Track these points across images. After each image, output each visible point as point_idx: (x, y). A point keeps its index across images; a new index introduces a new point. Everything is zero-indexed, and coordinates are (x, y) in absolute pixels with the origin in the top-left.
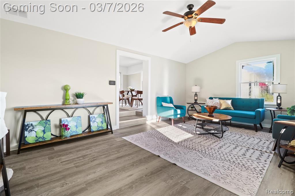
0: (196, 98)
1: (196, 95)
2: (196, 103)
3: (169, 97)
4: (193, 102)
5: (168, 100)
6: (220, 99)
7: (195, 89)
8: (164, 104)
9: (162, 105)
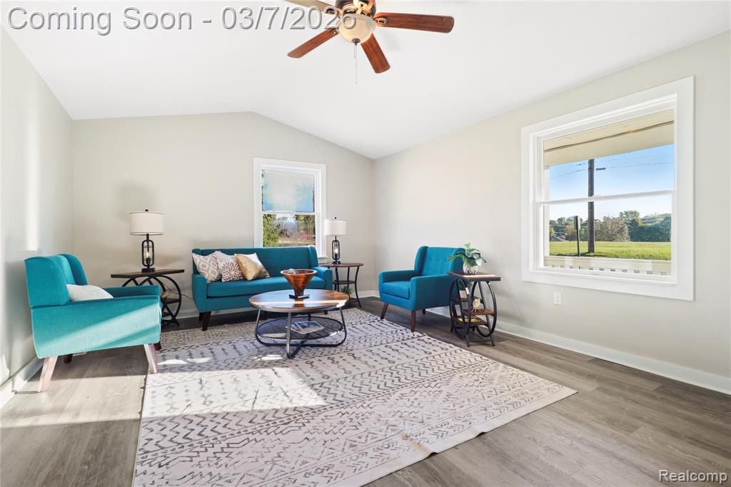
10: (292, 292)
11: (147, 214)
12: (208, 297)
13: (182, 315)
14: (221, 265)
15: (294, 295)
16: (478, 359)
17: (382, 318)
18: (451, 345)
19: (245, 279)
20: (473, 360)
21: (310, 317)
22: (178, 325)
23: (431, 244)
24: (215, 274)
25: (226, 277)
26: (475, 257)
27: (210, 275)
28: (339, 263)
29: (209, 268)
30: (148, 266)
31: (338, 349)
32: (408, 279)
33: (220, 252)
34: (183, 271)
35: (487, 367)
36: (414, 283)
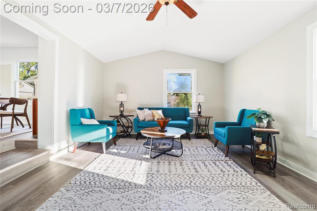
0: (122, 109)
1: (122, 105)
2: (122, 115)
3: (89, 109)
4: (118, 114)
5: (88, 113)
6: (150, 109)
7: (122, 97)
8: (85, 121)
9: (82, 124)
10: (160, 128)
11: (122, 94)
12: (138, 127)
13: (133, 132)
14: (146, 114)
15: (160, 129)
16: (254, 184)
17: (215, 146)
18: (242, 170)
19: (154, 121)
20: (248, 184)
21: (173, 140)
22: (131, 136)
23: (248, 108)
24: (143, 118)
25: (147, 119)
26: (263, 117)
27: (141, 118)
28: (201, 116)
29: (141, 115)
30: (122, 113)
31: (177, 158)
32: (224, 127)
33: (147, 109)
34: (133, 116)
35: (255, 191)
36: (227, 129)
